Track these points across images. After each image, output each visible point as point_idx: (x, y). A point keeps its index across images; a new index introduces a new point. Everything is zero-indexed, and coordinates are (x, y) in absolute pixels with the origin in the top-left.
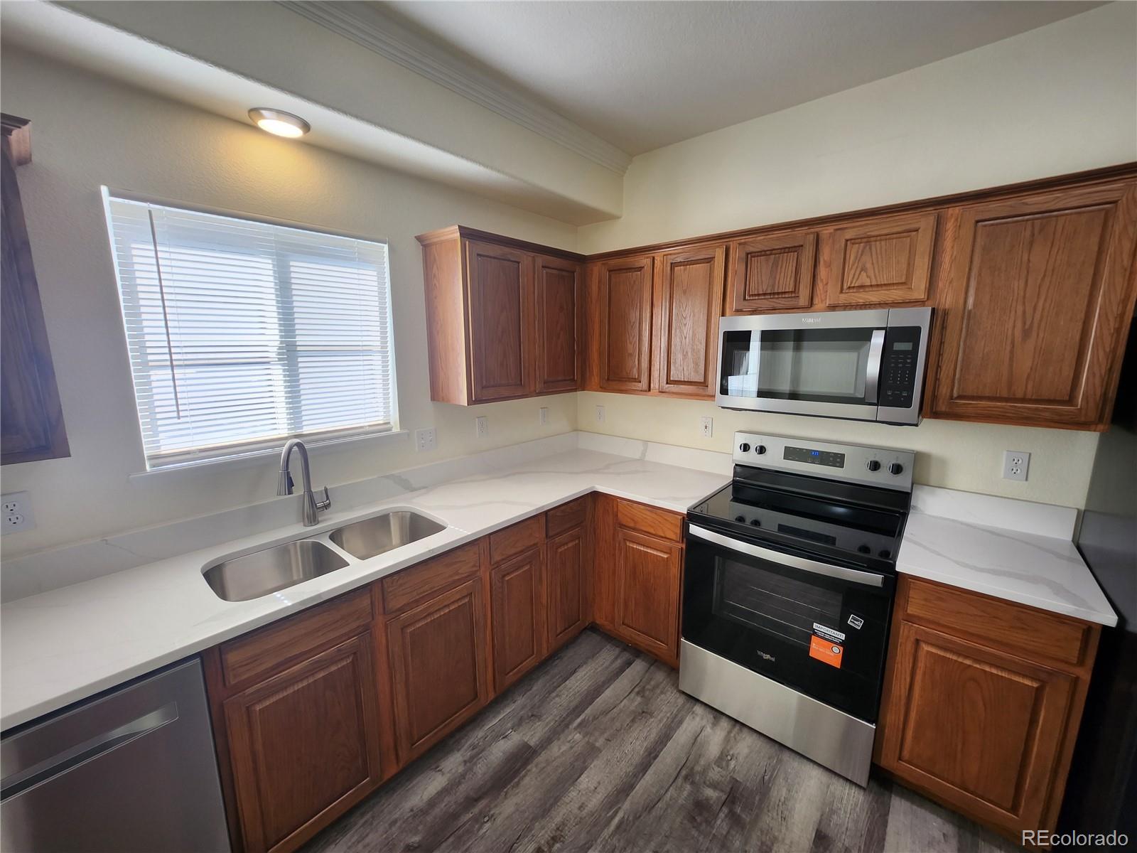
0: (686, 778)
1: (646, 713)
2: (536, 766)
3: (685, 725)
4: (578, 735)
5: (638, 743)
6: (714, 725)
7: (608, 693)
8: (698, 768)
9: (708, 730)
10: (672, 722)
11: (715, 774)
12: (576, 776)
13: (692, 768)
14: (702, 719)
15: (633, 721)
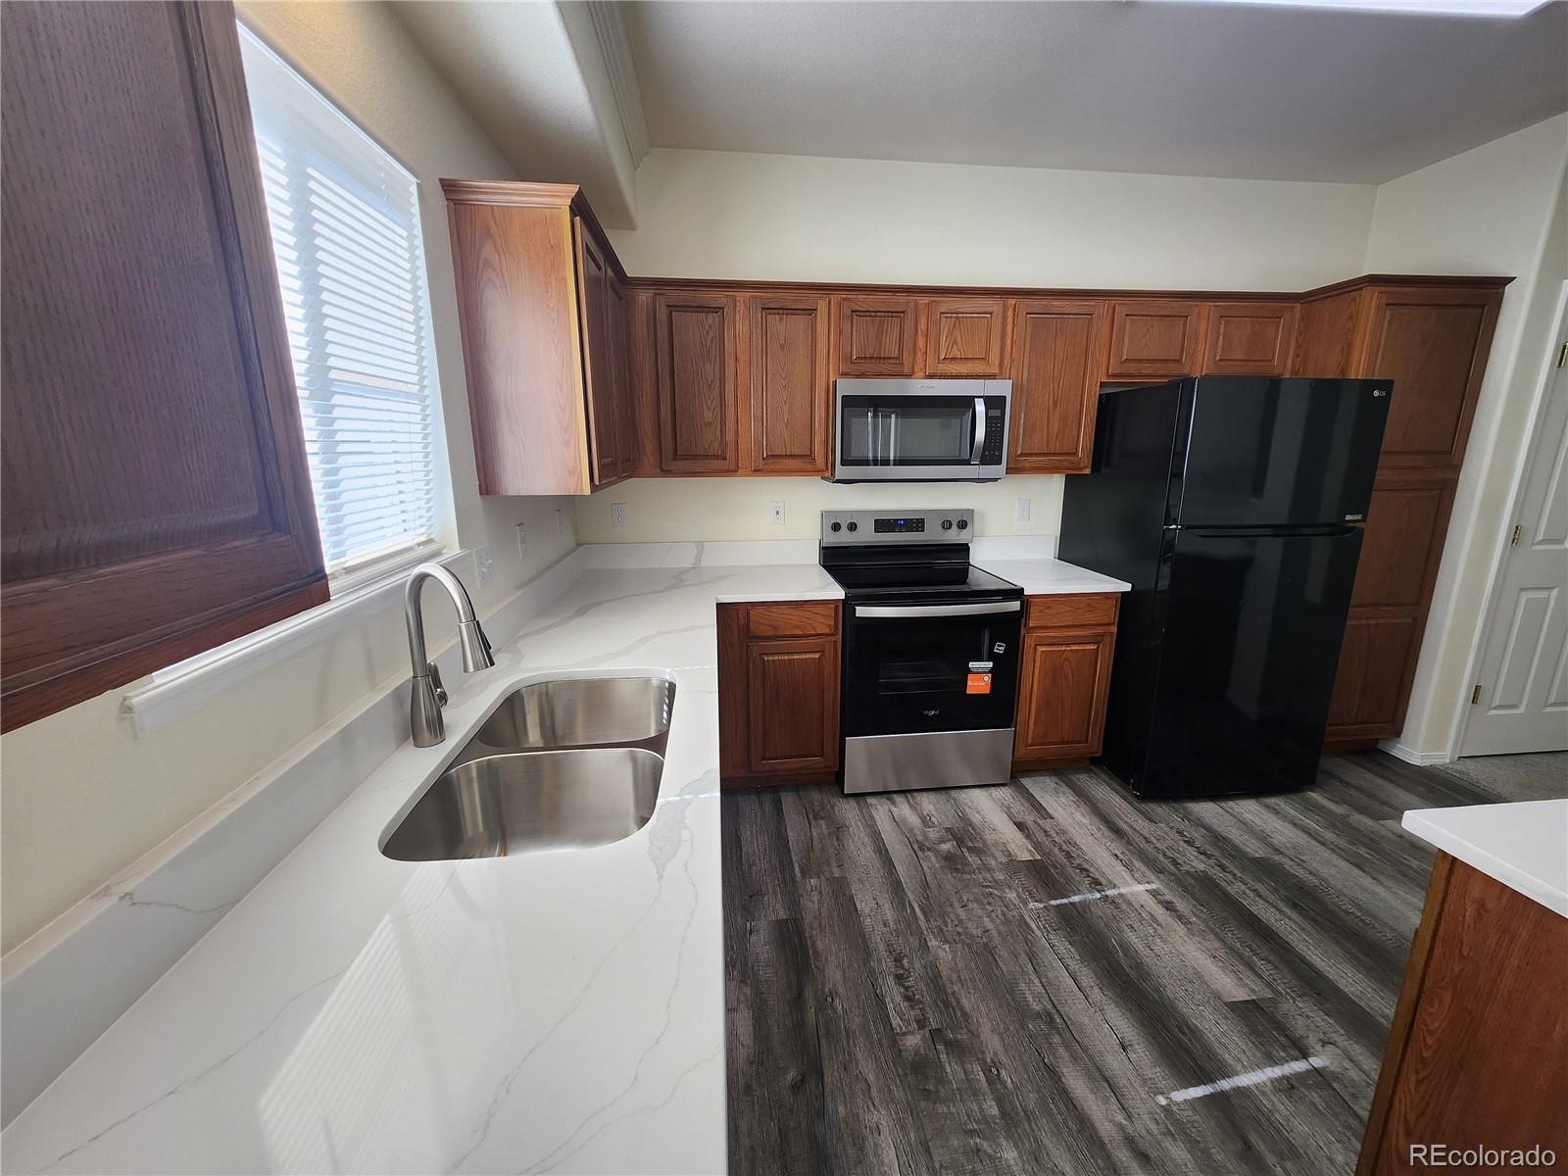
0: (922, 849)
1: (841, 827)
2: (812, 928)
3: (877, 817)
4: (812, 881)
5: (863, 851)
6: (894, 803)
7: (791, 835)
8: (920, 838)
9: (894, 809)
10: (866, 821)
11: (933, 834)
12: (853, 909)
13: (917, 841)
14: (882, 806)
15: (838, 840)
